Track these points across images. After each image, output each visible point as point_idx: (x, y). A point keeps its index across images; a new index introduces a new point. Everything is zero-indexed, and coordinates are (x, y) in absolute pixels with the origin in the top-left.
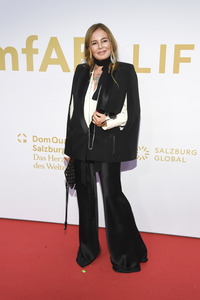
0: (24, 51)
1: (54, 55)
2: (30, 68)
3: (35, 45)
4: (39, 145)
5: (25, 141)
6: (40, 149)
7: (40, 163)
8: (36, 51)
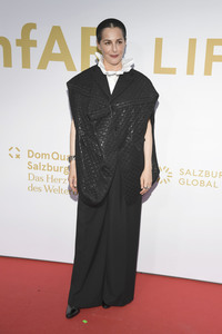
0: (18, 43)
1: (56, 49)
2: (26, 64)
3: (33, 35)
4: (35, 161)
5: (18, 156)
6: (36, 168)
7: (37, 184)
8: (34, 43)
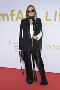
0: (10, 15)
1: (20, 16)
2: (12, 20)
3: (14, 13)
5: (11, 44)
6: (16, 46)
7: (16, 50)
8: (14, 15)
